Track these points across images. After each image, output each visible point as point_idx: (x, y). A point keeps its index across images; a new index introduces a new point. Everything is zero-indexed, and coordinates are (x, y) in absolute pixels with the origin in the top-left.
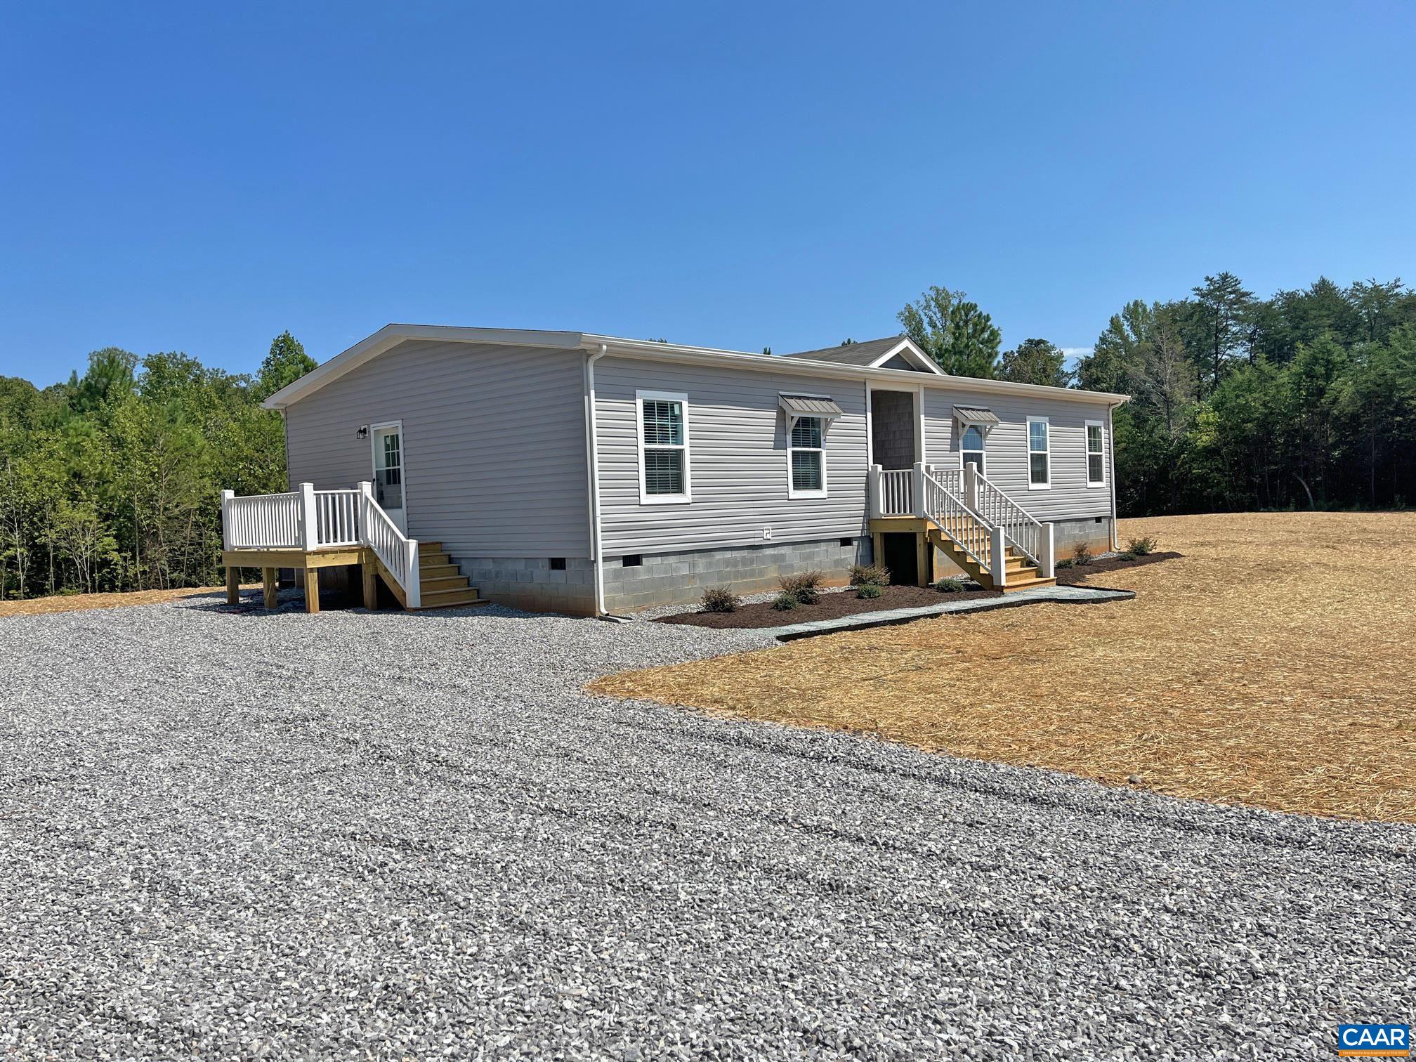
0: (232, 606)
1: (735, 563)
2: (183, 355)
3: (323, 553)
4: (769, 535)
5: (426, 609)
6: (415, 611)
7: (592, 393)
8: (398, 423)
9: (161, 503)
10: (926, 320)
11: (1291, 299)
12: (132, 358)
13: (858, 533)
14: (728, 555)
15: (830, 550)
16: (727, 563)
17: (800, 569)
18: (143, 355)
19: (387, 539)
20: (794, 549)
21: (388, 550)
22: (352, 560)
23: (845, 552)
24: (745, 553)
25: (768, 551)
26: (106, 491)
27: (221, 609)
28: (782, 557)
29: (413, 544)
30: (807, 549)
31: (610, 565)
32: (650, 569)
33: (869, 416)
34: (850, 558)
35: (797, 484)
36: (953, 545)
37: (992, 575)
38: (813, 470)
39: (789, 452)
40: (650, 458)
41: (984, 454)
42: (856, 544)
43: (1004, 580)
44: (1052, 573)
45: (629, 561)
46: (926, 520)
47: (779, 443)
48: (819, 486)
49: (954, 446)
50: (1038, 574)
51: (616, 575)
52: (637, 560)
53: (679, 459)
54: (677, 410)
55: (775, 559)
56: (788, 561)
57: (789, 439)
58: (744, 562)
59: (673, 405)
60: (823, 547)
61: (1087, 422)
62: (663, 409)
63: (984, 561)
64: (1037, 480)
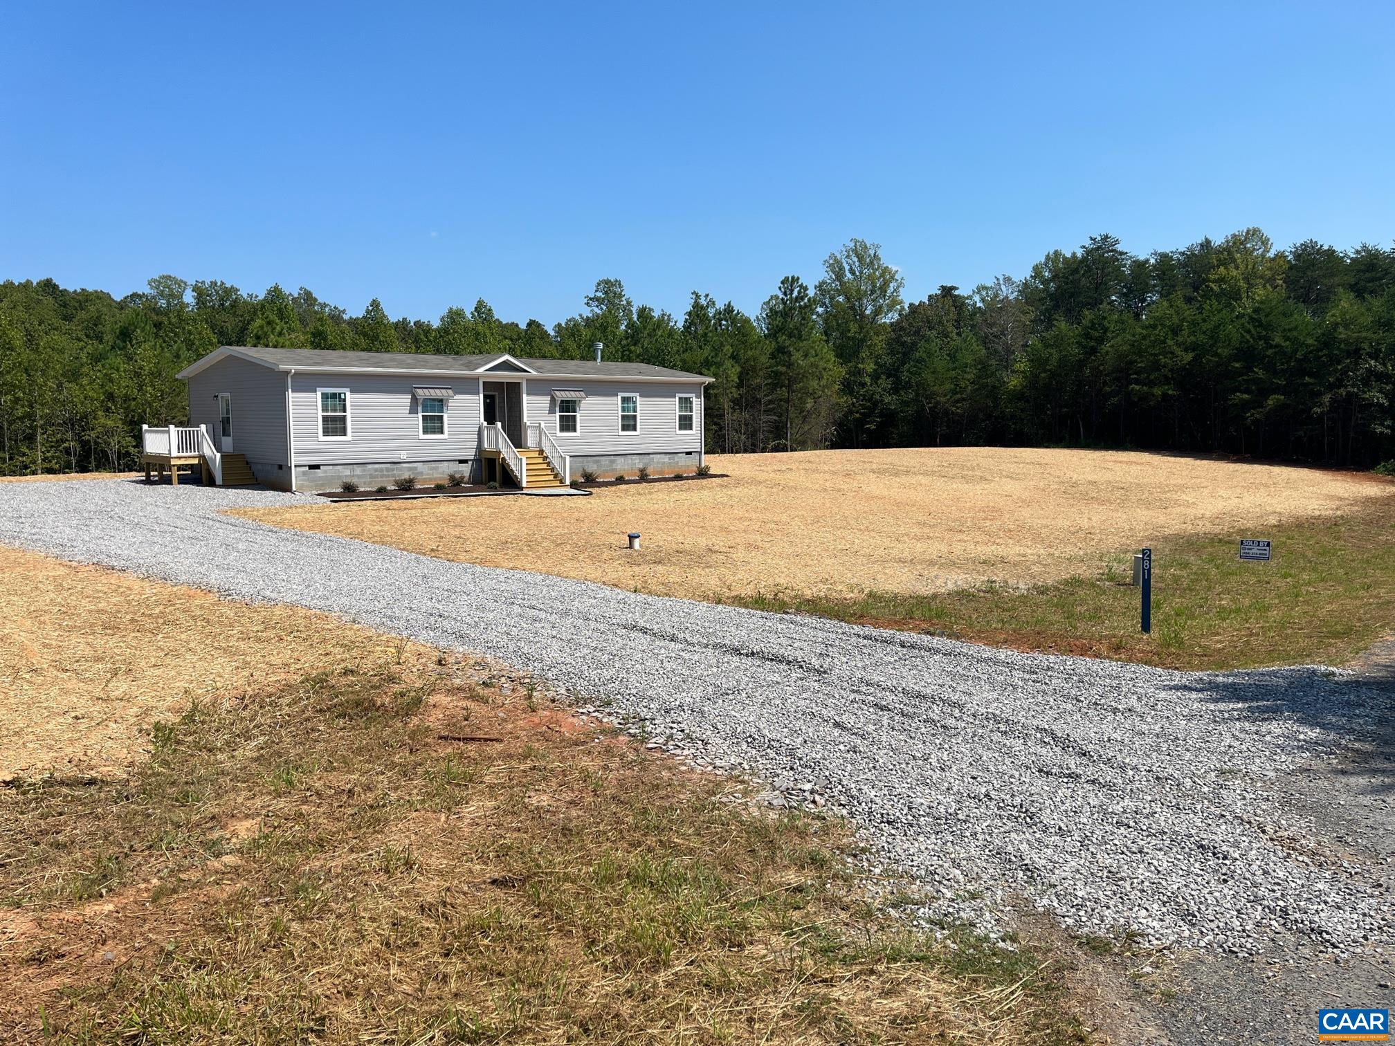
0: (148, 481)
1: (381, 470)
2: (222, 283)
3: (180, 458)
4: (404, 456)
5: (226, 485)
6: (220, 486)
7: (290, 390)
8: (228, 394)
9: (163, 416)
10: (847, 268)
11: (1164, 259)
12: (182, 284)
13: (472, 458)
14: (377, 466)
15: (450, 466)
16: (376, 470)
18: (191, 282)
19: (210, 454)
20: (423, 465)
21: (210, 458)
22: (196, 461)
23: (463, 467)
24: (389, 465)
25: (404, 465)
26: (129, 407)
27: (141, 482)
28: (415, 468)
29: (218, 456)
30: (434, 465)
31: (298, 469)
32: (326, 472)
33: (481, 396)
34: (466, 470)
35: (425, 431)
36: (509, 466)
37: (520, 482)
38: (437, 424)
39: (420, 415)
40: (325, 419)
41: (578, 415)
42: (470, 463)
43: (524, 485)
44: (568, 482)
45: (312, 467)
46: (500, 452)
47: (413, 411)
48: (442, 432)
49: (552, 411)
50: (561, 482)
51: (304, 473)
52: (317, 467)
53: (344, 419)
54: (343, 397)
55: (410, 469)
56: (419, 470)
57: (420, 409)
58: (387, 470)
59: (340, 394)
60: (446, 464)
61: (678, 395)
62: (334, 396)
63: (518, 475)
64: (628, 430)
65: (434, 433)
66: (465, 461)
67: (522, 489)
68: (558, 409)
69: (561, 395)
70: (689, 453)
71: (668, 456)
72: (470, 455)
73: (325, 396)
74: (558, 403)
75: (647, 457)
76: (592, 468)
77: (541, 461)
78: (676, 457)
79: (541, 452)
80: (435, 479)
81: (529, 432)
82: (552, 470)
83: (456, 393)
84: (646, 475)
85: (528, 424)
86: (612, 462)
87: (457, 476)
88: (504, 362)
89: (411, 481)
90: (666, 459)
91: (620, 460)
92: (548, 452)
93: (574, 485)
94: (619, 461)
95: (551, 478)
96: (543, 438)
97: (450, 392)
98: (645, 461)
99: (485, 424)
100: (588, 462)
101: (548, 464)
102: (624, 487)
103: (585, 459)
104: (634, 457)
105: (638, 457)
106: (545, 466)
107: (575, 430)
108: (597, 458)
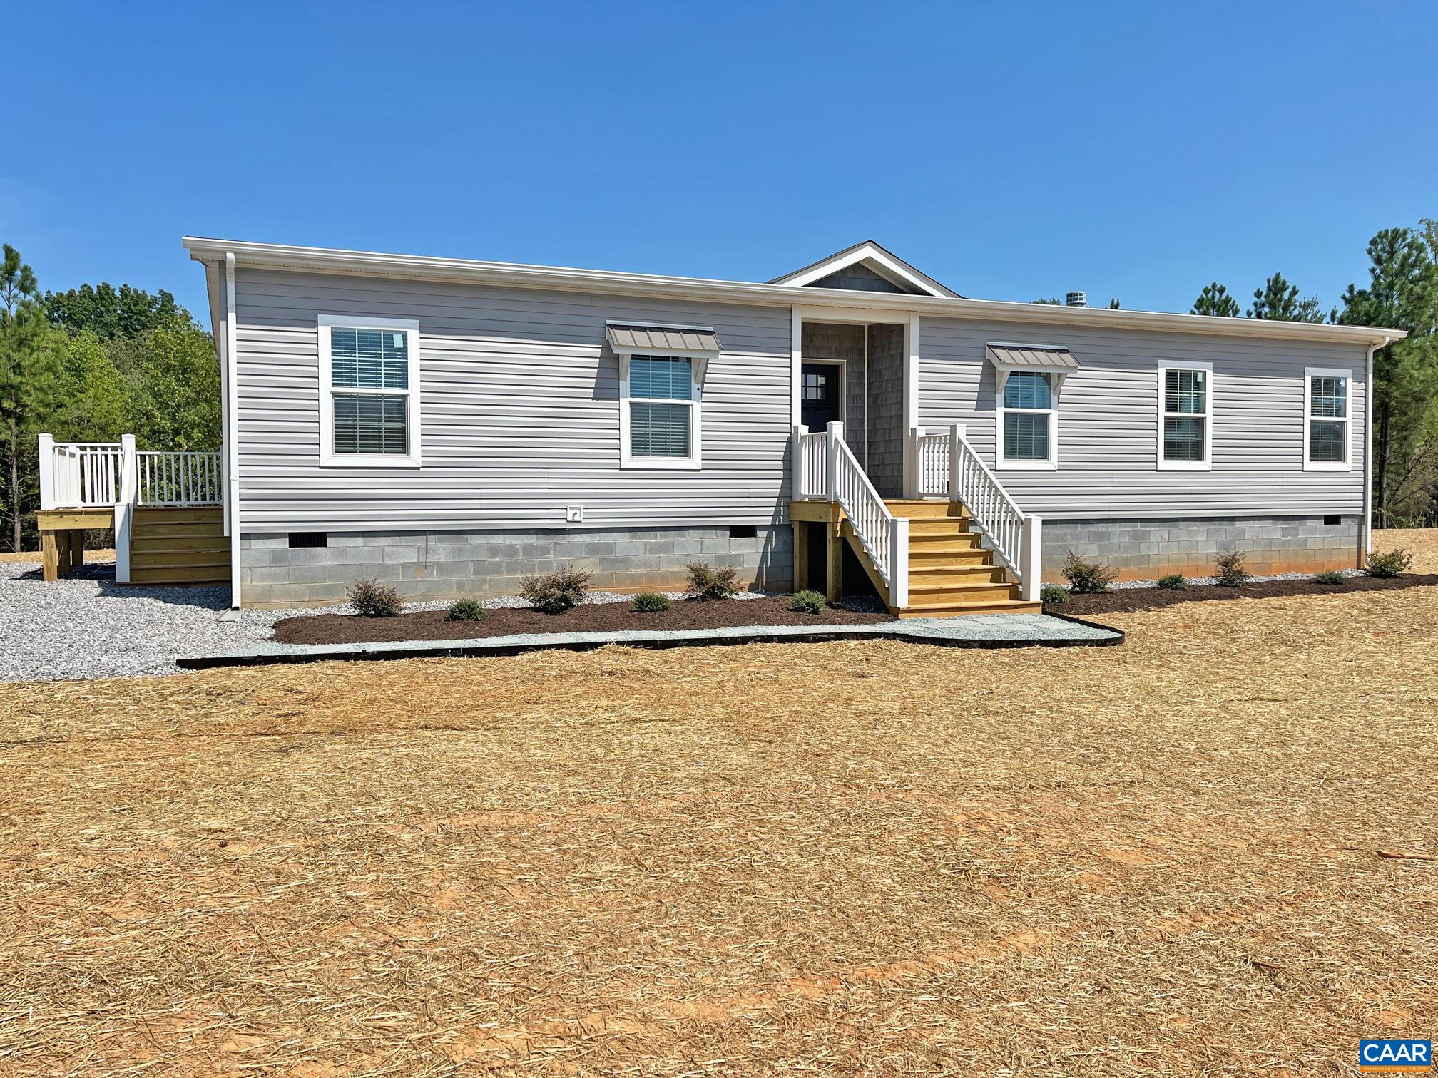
1: (512, 550)
4: (575, 513)
5: (134, 586)
7: (232, 316)
13: (768, 521)
14: (497, 540)
15: (707, 542)
16: (494, 551)
17: (645, 564)
20: (634, 537)
23: (740, 546)
24: (532, 539)
25: (580, 538)
28: (609, 548)
30: (661, 539)
31: (257, 545)
32: (342, 553)
33: (797, 356)
34: (750, 554)
35: (640, 448)
36: (861, 544)
37: (890, 591)
38: (672, 430)
39: (625, 403)
40: (341, 404)
41: (1054, 415)
42: (762, 535)
43: (902, 601)
44: (1035, 597)
45: (298, 540)
46: (837, 505)
47: (605, 390)
48: (686, 452)
49: (985, 402)
50: (1015, 594)
51: (276, 557)
52: (318, 539)
53: (400, 407)
54: (398, 342)
55: (593, 549)
56: (619, 553)
57: (625, 385)
58: (528, 550)
59: (389, 337)
60: (694, 536)
61: (1311, 372)
62: (370, 341)
63: (885, 570)
64: (1181, 456)
65: (663, 451)
66: (747, 531)
67: (893, 613)
68: (1000, 397)
69: (1009, 360)
70: (1332, 520)
71: (1281, 525)
72: (763, 513)
73: (341, 340)
74: (1003, 381)
75: (1226, 526)
76: (1089, 554)
77: (953, 530)
78: (1303, 530)
79: (956, 505)
80: (635, 580)
81: (922, 455)
82: (988, 557)
83: (727, 346)
84: (1240, 574)
85: (921, 432)
86: (1139, 538)
87: (714, 569)
88: (856, 267)
89: (573, 585)
90: (1275, 532)
91: (1158, 534)
92: (978, 506)
93: (1052, 604)
94: (1154, 538)
95: (984, 581)
96: (962, 463)
97: (709, 342)
98: (1222, 537)
99: (804, 430)
100: (1076, 537)
101: (975, 541)
102: (1188, 606)
103: (1068, 530)
104: (1194, 527)
105: (1204, 527)
106: (964, 547)
107: (1045, 455)
108: (1101, 528)
